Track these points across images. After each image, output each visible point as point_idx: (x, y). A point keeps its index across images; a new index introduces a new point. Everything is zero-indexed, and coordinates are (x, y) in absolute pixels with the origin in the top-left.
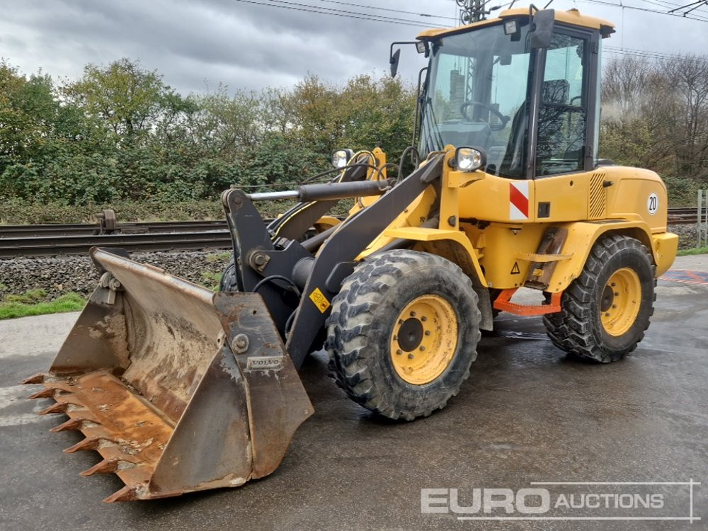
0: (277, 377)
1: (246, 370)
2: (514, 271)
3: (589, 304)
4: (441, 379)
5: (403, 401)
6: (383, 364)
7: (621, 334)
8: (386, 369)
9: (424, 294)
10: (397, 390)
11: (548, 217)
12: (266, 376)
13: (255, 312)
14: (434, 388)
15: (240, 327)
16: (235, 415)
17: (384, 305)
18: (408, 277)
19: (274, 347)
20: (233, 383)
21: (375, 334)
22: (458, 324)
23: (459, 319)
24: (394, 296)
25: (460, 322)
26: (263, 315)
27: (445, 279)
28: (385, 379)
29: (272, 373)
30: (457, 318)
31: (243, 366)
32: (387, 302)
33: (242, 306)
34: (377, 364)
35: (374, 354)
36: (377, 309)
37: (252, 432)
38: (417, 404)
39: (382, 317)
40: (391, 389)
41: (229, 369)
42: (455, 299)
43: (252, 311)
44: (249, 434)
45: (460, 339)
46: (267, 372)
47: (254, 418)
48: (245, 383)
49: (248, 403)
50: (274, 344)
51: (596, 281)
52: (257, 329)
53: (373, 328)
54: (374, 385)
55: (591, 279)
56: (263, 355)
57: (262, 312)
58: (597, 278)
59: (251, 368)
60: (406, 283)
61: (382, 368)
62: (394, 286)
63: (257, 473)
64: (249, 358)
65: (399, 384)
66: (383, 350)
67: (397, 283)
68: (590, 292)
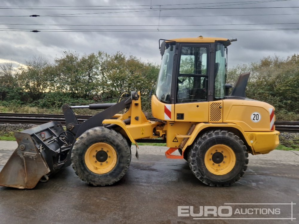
0: (34, 159)
1: (24, 155)
2: (174, 141)
3: (196, 158)
4: (108, 174)
5: (89, 178)
6: (80, 163)
7: (222, 175)
8: (81, 165)
9: (99, 142)
10: (87, 173)
11: (183, 119)
12: (30, 158)
13: (27, 139)
14: (104, 176)
15: (23, 142)
16: (21, 167)
17: (81, 143)
18: (92, 135)
19: (34, 150)
20: (21, 158)
21: (77, 152)
22: (117, 155)
23: (117, 153)
24: (85, 141)
25: (118, 154)
26: (30, 140)
27: (108, 137)
28: (81, 169)
29: (33, 158)
30: (116, 152)
31: (23, 154)
32: (82, 143)
33: (23, 137)
34: (78, 163)
35: (76, 159)
36: (78, 144)
37: (26, 174)
38: (96, 180)
39: (80, 147)
40: (84, 173)
41: (20, 154)
42: (114, 145)
43: (26, 138)
44: (25, 174)
45: (118, 161)
46: (31, 157)
47: (27, 170)
48: (24, 159)
49: (25, 165)
50: (34, 149)
51: (199, 148)
52: (28, 144)
53: (76, 151)
54: (77, 170)
55: (196, 147)
56: (30, 152)
57: (30, 139)
58: (200, 147)
59: (26, 155)
60: (90, 137)
61: (79, 164)
62: (85, 138)
63: (28, 187)
64: (25, 152)
65: (87, 172)
66: (80, 159)
67: (87, 137)
68: (196, 152)
